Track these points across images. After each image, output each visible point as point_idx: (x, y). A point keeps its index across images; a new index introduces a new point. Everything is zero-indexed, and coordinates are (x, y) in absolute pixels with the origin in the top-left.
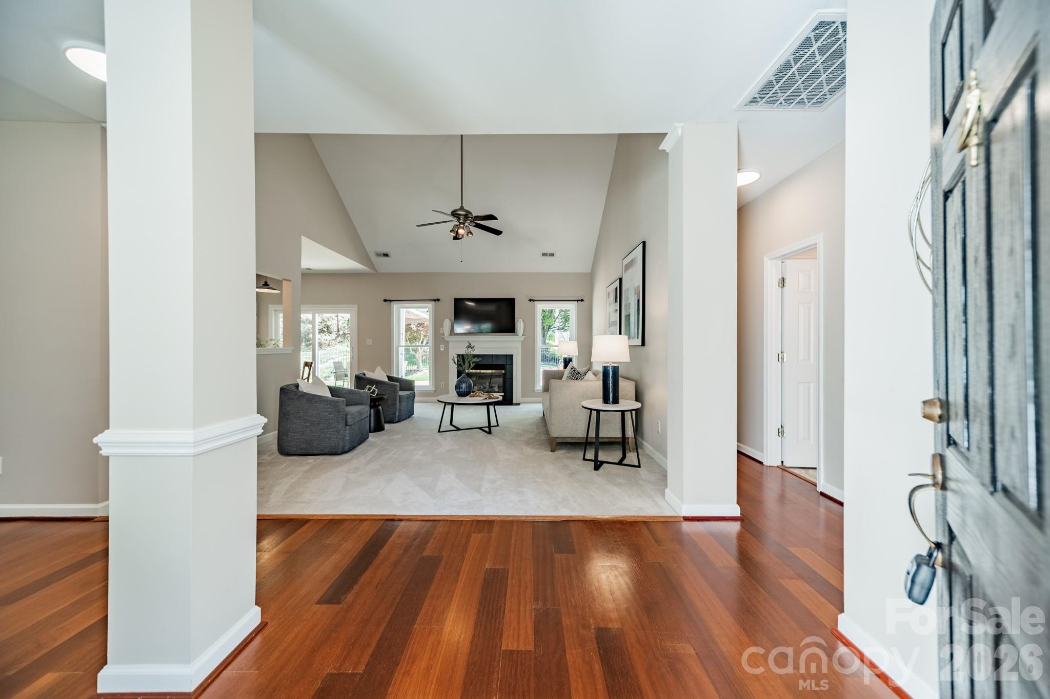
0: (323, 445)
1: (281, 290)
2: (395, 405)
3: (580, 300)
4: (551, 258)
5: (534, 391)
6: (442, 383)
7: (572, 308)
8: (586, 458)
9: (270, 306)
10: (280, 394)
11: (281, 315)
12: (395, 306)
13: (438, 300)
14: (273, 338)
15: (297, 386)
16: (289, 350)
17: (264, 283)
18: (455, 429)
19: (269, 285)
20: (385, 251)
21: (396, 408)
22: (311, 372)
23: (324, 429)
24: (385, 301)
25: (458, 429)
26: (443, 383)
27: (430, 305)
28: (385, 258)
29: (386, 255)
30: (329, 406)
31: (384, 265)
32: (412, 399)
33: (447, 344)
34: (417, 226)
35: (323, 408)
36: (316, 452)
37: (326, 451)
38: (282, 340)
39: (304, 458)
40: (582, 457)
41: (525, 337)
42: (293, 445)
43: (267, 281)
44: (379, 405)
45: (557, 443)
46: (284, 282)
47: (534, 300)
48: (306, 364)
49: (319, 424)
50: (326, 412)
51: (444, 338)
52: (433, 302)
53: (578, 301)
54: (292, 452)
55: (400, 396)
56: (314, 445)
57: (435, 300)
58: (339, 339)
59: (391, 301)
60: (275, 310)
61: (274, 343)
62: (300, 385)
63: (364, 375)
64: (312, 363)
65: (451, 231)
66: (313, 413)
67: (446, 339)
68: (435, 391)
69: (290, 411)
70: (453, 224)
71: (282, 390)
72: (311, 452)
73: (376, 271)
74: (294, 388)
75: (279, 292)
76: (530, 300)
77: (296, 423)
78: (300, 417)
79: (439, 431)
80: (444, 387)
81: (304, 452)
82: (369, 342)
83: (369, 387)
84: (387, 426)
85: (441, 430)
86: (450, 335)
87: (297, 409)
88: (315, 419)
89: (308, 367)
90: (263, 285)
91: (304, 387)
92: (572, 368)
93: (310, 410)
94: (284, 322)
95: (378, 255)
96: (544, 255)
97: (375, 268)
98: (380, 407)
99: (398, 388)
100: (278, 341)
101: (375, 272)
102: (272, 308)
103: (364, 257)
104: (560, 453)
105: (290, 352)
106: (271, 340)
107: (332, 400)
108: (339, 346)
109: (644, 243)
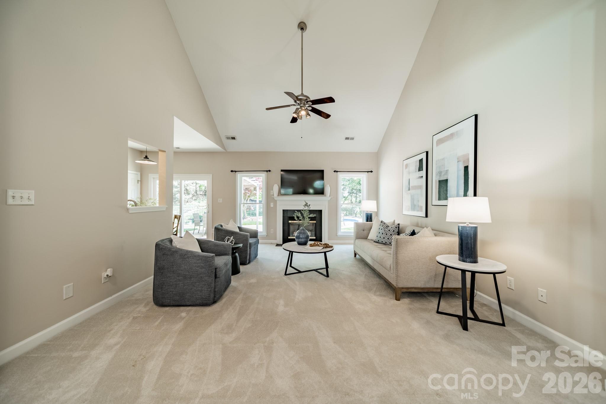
0: (195, 297)
1: (157, 162)
2: (247, 250)
3: (370, 172)
4: (352, 141)
5: (337, 235)
6: (271, 230)
7: (363, 177)
8: (439, 311)
9: (150, 175)
10: (156, 249)
11: (158, 182)
12: (239, 175)
13: (270, 171)
14: (152, 197)
15: (171, 241)
16: (164, 207)
17: (145, 157)
18: (296, 271)
19: (148, 158)
20: (233, 136)
21: (247, 253)
22: (179, 223)
23: (196, 283)
24: (232, 171)
25: (300, 272)
26: (273, 230)
27: (263, 175)
28: (233, 140)
29: (233, 138)
30: (200, 261)
31: (232, 146)
32: (257, 245)
33: (275, 202)
34: (267, 109)
35: (195, 263)
36: (188, 303)
37: (198, 302)
38: (158, 199)
39: (176, 309)
40: (436, 309)
41: (331, 198)
42: (167, 298)
43: (147, 155)
44: (236, 252)
45: (402, 292)
46: (160, 152)
47: (337, 171)
48: (176, 217)
49: (191, 278)
50: (198, 267)
51: (273, 198)
52: (266, 172)
53: (368, 172)
54: (165, 304)
55: (250, 243)
56: (187, 297)
57: (267, 171)
58: (194, 198)
59: (236, 171)
60: (154, 178)
61: (152, 201)
62: (174, 240)
63: (222, 226)
64: (180, 216)
65: (294, 113)
66: (186, 267)
67: (275, 199)
68: (267, 235)
69: (164, 266)
70: (295, 108)
71: (157, 245)
72: (183, 303)
73: (225, 149)
74: (168, 244)
75: (156, 163)
76: (335, 171)
77: (170, 277)
78: (173, 271)
79: (286, 274)
80: (273, 233)
81: (177, 303)
82: (220, 200)
83: (228, 238)
84: (242, 268)
85: (287, 273)
86: (278, 196)
87: (171, 264)
88: (187, 273)
89: (177, 219)
90: (144, 158)
91: (177, 243)
92: (382, 222)
93: (183, 265)
94: (159, 185)
95: (228, 138)
96: (347, 138)
97: (225, 147)
98: (237, 254)
99: (249, 237)
100: (155, 200)
101: (225, 151)
102: (151, 176)
103: (218, 139)
104: (406, 301)
105: (165, 210)
106: (150, 199)
107: (203, 256)
108: (194, 202)
109: (476, 116)
